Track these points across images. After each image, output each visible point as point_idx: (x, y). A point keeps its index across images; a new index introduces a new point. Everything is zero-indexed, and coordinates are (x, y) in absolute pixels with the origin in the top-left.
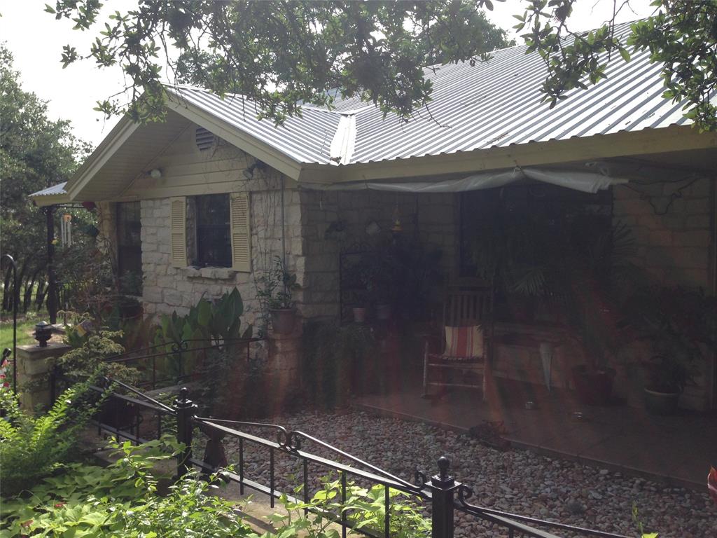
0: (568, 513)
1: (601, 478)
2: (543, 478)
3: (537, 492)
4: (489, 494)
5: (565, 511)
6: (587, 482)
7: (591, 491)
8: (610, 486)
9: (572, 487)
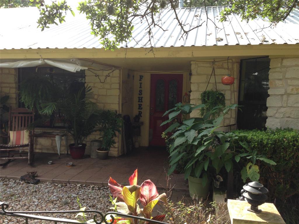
0: (62, 205)
1: (78, 188)
2: (53, 193)
3: (50, 199)
4: (27, 204)
5: (61, 204)
6: (72, 191)
7: (73, 194)
8: (81, 190)
9: (65, 194)
